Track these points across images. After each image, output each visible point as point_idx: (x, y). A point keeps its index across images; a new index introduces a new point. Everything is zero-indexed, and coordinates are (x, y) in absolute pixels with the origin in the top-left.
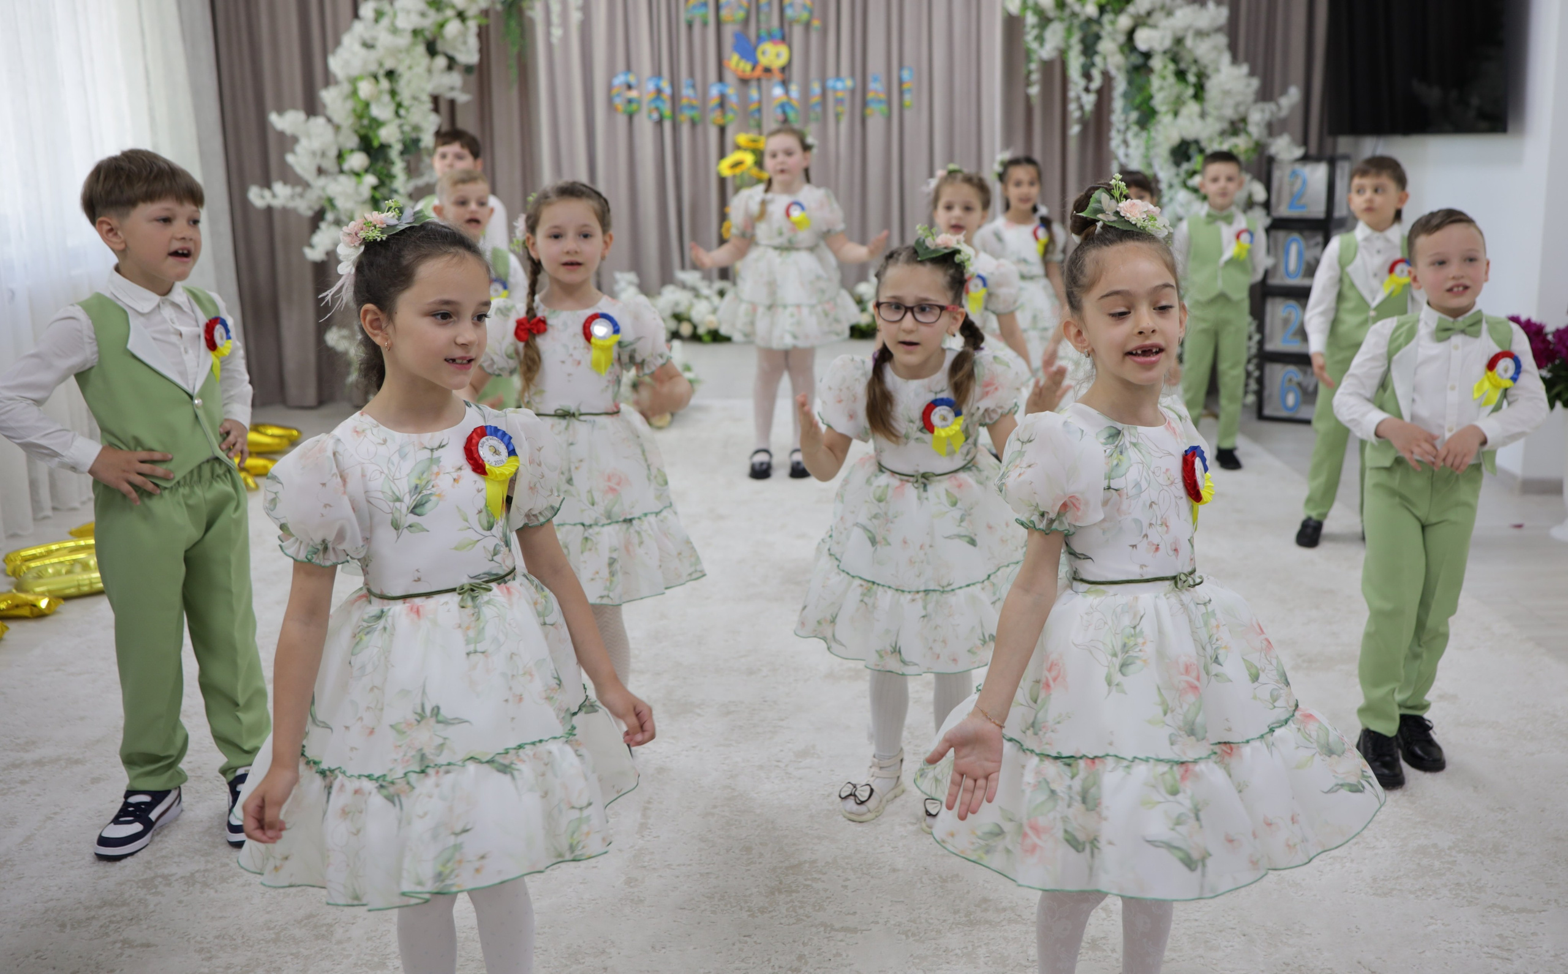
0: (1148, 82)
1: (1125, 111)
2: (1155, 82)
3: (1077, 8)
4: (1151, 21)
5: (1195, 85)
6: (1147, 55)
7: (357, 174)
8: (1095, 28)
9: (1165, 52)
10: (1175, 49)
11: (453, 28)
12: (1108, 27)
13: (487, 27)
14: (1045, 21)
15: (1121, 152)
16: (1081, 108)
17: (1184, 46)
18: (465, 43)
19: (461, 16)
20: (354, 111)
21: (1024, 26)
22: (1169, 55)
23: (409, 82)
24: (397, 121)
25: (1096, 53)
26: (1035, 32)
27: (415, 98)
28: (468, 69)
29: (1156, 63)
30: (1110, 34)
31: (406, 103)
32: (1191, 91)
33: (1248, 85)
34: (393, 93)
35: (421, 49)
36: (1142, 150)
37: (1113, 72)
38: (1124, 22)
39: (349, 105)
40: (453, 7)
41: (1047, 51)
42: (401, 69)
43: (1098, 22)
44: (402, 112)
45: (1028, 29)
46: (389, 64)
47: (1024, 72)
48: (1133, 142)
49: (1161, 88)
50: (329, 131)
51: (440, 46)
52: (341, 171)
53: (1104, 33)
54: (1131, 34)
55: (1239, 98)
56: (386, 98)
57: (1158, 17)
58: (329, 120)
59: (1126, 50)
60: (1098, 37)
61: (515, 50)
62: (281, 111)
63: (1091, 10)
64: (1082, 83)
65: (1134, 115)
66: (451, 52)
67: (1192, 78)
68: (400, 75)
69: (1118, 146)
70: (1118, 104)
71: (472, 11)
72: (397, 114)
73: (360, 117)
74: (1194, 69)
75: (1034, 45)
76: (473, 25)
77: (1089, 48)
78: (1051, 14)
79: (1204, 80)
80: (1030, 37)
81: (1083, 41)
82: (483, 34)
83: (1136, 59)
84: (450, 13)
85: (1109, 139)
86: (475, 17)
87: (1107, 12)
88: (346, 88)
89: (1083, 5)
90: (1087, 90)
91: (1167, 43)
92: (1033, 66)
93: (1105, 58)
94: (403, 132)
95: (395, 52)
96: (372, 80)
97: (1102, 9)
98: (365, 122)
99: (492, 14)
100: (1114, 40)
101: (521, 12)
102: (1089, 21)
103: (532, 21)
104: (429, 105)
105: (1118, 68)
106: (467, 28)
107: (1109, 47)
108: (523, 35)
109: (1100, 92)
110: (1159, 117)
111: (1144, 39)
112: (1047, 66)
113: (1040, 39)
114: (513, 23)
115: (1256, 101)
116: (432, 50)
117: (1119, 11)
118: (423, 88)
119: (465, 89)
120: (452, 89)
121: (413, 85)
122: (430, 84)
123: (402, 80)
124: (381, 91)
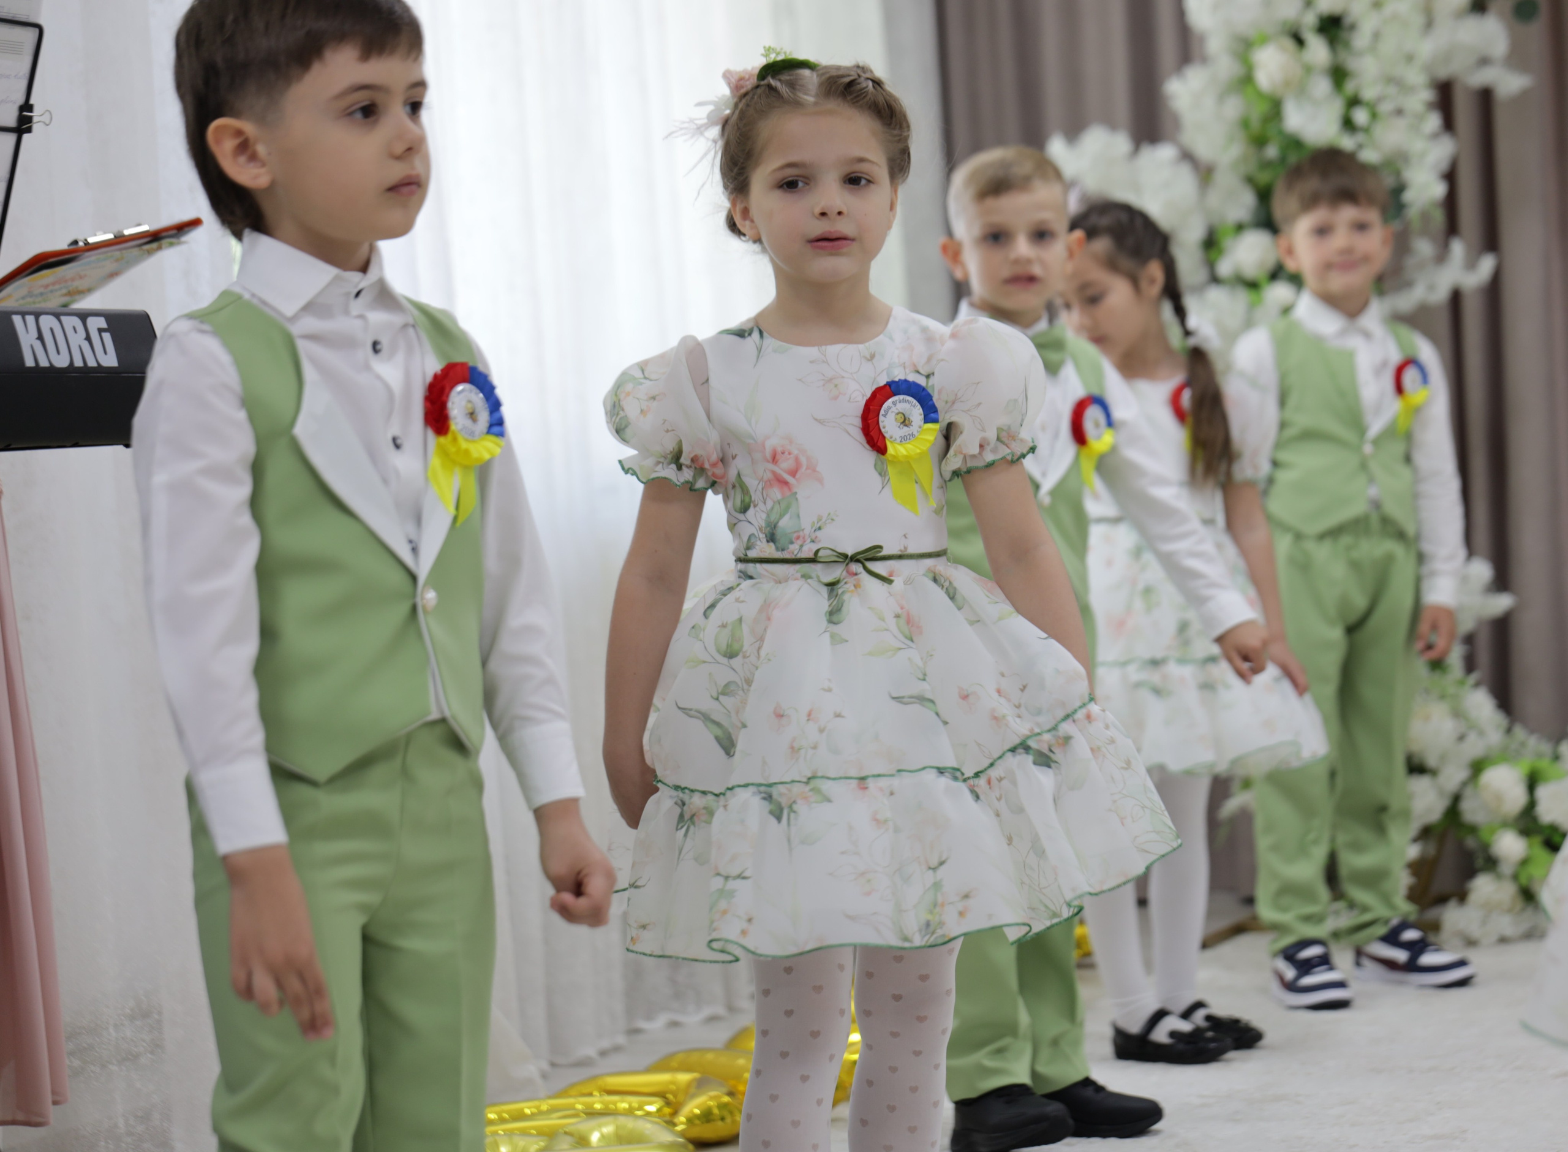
7: (1252, 285)
20: (1245, 124)
23: (1376, 36)
27: (1391, 80)
31: (1369, 93)
34: (1339, 75)
39: (1233, 108)
42: (1358, 11)
44: (1360, 116)
50: (1185, 181)
52: (1215, 279)
56: (1322, 86)
58: (1187, 156)
68: (1353, 27)
72: (1348, 124)
73: (1259, 142)
88: (1224, 66)
96: (1289, 44)
98: (1272, 152)
104: (1427, 95)
118: (1410, 58)
119: (1516, 59)
120: (1484, 61)
121: (1388, 46)
122: (1427, 48)
123: (1361, 39)
124: (1308, 69)
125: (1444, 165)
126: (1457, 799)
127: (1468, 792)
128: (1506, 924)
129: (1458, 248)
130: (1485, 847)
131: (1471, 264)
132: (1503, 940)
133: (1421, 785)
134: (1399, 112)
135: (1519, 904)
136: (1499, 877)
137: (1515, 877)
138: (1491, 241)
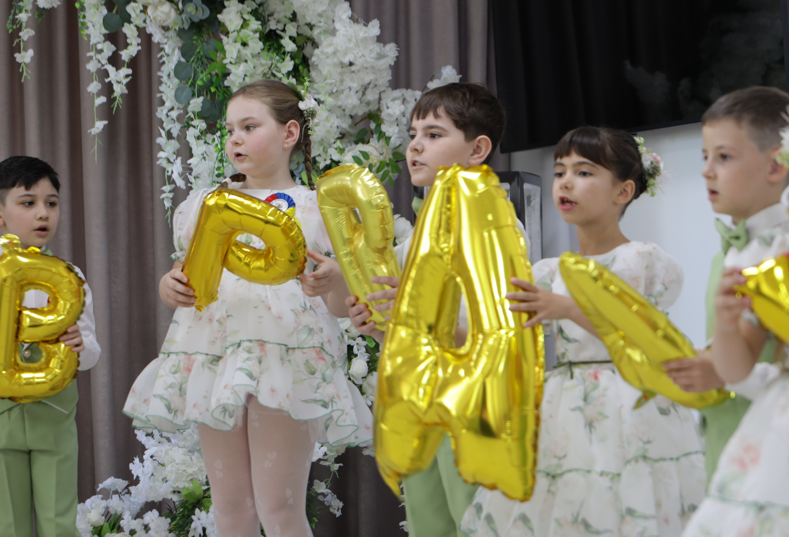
6: (215, 5)
15: (176, 169)
16: (108, 89)
33: (380, 56)
36: (212, 163)
48: (198, 148)
55: (368, 78)
64: (108, 49)
65: (196, 104)
67: (290, 46)
70: (167, 88)
74: (292, 30)
79: (308, 50)
85: (153, 148)
90: (115, 60)
92: (23, 17)
93: (144, 9)
105: (166, 29)
115: (395, 84)
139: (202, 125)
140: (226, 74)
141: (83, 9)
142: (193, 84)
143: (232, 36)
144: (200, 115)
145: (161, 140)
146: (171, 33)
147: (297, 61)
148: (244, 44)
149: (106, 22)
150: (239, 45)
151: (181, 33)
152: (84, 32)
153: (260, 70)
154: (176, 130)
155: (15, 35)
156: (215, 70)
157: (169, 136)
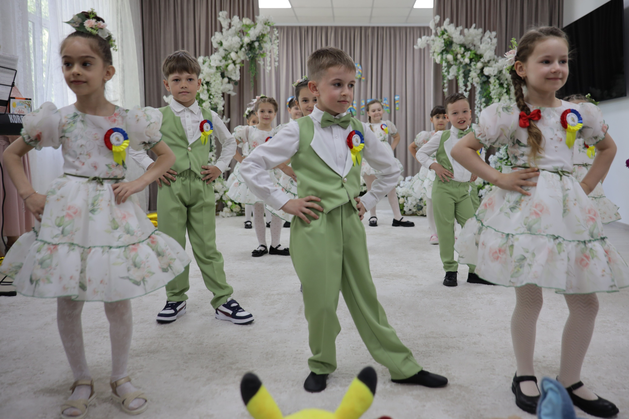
0: (489, 87)
1: (480, 98)
2: (492, 87)
3: (462, 60)
4: (489, 65)
5: (506, 88)
6: (488, 77)
8: (469, 68)
9: (495, 76)
10: (499, 75)
11: (231, 67)
12: (473, 67)
13: (243, 67)
14: (449, 66)
17: (503, 74)
18: (235, 73)
19: (234, 62)
21: (442, 67)
22: (496, 77)
23: (214, 85)
24: (209, 101)
25: (469, 77)
26: (446, 69)
27: (216, 92)
28: (236, 83)
29: (492, 80)
30: (474, 69)
31: (213, 94)
32: (505, 90)
34: (208, 90)
35: (219, 74)
37: (476, 85)
38: (479, 65)
40: (232, 59)
41: (450, 77)
42: (212, 81)
43: (469, 65)
44: (211, 97)
45: (443, 68)
46: (207, 79)
47: (442, 84)
49: (493, 90)
51: (226, 74)
53: (472, 69)
54: (482, 70)
56: (206, 92)
57: (492, 62)
59: (480, 76)
60: (470, 71)
61: (252, 75)
62: (167, 96)
63: (467, 60)
64: (464, 88)
65: (483, 100)
66: (230, 77)
67: (505, 86)
68: (211, 84)
69: (477, 113)
70: (477, 96)
71: (238, 61)
72: (209, 98)
74: (506, 82)
75: (446, 74)
76: (238, 66)
77: (466, 75)
78: (452, 63)
80: (444, 70)
81: (464, 73)
82: (241, 70)
83: (484, 79)
84: (230, 61)
86: (239, 64)
87: (473, 61)
89: (464, 59)
90: (466, 90)
91: (496, 72)
92: (445, 81)
93: (472, 79)
94: (211, 104)
95: (209, 75)
97: (471, 60)
99: (245, 62)
100: (475, 72)
101: (256, 61)
102: (466, 64)
103: (259, 64)
104: (221, 95)
105: (477, 83)
106: (236, 67)
107: (473, 74)
108: (256, 70)
109: (470, 91)
110: (493, 100)
111: (487, 71)
112: (450, 82)
113: (448, 72)
114: (253, 66)
116: (223, 76)
117: (478, 61)
118: (219, 89)
119: (234, 90)
120: (229, 90)
121: (216, 87)
122: (222, 88)
123: (212, 86)
124: (204, 89)
125: (223, 105)
126: (222, 196)
127: (224, 196)
128: (228, 215)
129: (224, 117)
130: (226, 204)
131: (226, 120)
132: (228, 217)
133: (216, 194)
134: (217, 97)
135: (231, 211)
136: (228, 208)
137: (230, 208)
138: (229, 116)
139: (484, 104)
140: (490, 93)
141: (458, 79)
142: (483, 95)
143: (492, 84)
144: (485, 102)
145: (476, 108)
146: (479, 84)
147: (508, 89)
148: (495, 86)
149: (464, 82)
150: (493, 86)
151: (481, 84)
152: (459, 85)
153: (499, 92)
154: (479, 106)
155: (443, 85)
156: (488, 92)
157: (478, 107)
